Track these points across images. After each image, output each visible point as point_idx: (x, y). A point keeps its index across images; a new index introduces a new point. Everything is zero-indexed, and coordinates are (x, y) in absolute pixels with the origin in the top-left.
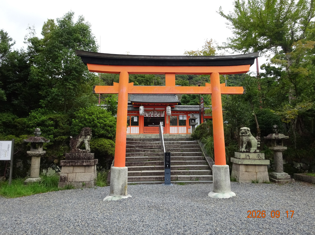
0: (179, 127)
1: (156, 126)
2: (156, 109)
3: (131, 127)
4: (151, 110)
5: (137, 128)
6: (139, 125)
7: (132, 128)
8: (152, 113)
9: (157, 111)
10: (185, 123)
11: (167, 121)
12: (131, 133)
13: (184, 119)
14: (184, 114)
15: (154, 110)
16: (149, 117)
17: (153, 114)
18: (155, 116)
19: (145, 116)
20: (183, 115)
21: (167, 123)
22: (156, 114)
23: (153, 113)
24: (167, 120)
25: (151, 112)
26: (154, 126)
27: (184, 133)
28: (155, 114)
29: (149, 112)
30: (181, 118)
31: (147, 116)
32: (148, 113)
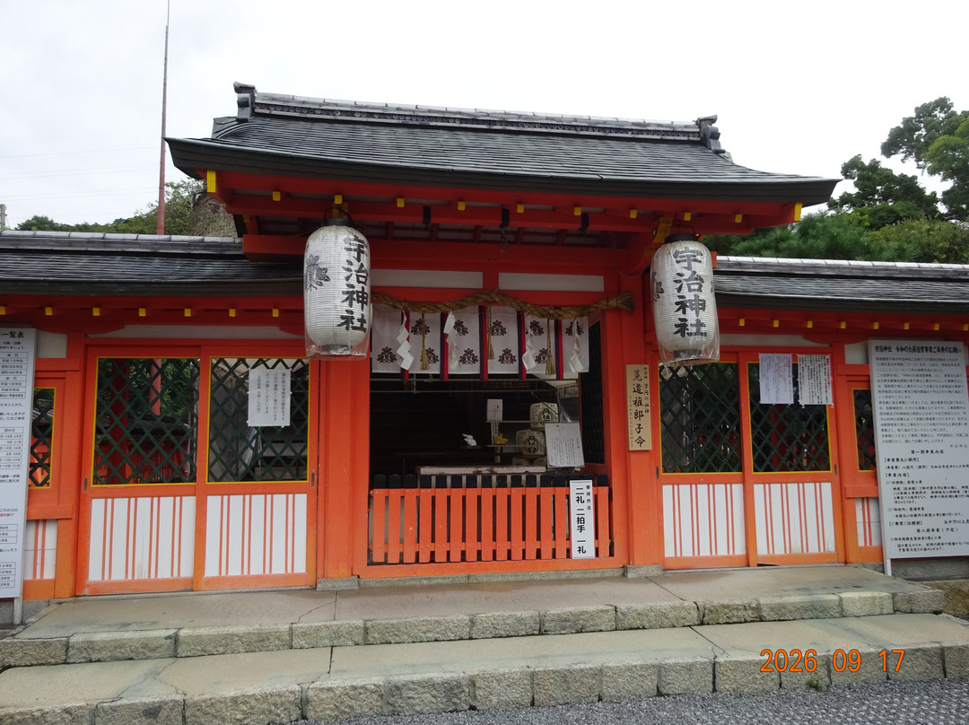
0: (758, 489)
1: (516, 481)
2: (511, 281)
3: (213, 502)
4: (459, 299)
5: (290, 512)
6: (310, 469)
7: (225, 515)
8: (458, 325)
9: (523, 303)
10: (822, 438)
11: (633, 423)
12: (211, 570)
13: (803, 402)
14: (799, 341)
15: (483, 302)
16: (434, 369)
17: (472, 342)
18: (495, 368)
19: (380, 368)
20: (794, 351)
21: (634, 446)
22: (509, 341)
23: (473, 325)
24: (632, 409)
25: (451, 321)
26: (487, 483)
27: (814, 549)
28: (498, 344)
29: (432, 318)
30: (775, 391)
31: (407, 359)
32: (420, 328)
